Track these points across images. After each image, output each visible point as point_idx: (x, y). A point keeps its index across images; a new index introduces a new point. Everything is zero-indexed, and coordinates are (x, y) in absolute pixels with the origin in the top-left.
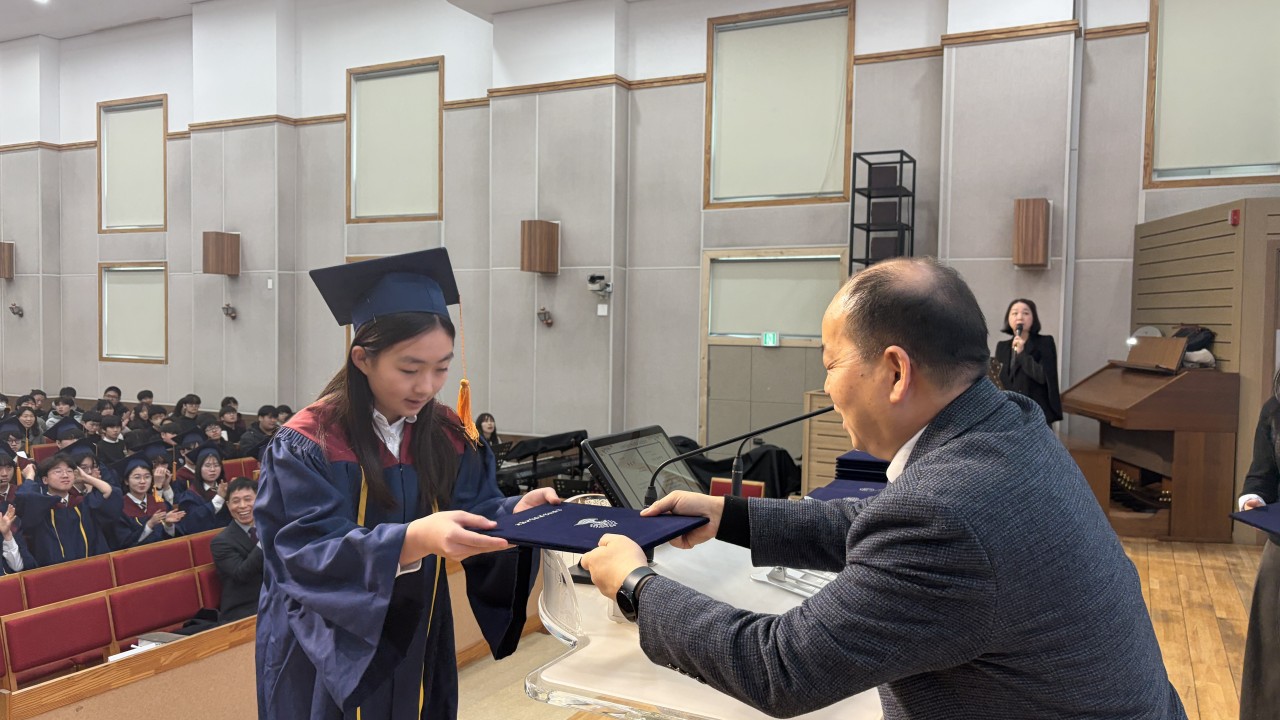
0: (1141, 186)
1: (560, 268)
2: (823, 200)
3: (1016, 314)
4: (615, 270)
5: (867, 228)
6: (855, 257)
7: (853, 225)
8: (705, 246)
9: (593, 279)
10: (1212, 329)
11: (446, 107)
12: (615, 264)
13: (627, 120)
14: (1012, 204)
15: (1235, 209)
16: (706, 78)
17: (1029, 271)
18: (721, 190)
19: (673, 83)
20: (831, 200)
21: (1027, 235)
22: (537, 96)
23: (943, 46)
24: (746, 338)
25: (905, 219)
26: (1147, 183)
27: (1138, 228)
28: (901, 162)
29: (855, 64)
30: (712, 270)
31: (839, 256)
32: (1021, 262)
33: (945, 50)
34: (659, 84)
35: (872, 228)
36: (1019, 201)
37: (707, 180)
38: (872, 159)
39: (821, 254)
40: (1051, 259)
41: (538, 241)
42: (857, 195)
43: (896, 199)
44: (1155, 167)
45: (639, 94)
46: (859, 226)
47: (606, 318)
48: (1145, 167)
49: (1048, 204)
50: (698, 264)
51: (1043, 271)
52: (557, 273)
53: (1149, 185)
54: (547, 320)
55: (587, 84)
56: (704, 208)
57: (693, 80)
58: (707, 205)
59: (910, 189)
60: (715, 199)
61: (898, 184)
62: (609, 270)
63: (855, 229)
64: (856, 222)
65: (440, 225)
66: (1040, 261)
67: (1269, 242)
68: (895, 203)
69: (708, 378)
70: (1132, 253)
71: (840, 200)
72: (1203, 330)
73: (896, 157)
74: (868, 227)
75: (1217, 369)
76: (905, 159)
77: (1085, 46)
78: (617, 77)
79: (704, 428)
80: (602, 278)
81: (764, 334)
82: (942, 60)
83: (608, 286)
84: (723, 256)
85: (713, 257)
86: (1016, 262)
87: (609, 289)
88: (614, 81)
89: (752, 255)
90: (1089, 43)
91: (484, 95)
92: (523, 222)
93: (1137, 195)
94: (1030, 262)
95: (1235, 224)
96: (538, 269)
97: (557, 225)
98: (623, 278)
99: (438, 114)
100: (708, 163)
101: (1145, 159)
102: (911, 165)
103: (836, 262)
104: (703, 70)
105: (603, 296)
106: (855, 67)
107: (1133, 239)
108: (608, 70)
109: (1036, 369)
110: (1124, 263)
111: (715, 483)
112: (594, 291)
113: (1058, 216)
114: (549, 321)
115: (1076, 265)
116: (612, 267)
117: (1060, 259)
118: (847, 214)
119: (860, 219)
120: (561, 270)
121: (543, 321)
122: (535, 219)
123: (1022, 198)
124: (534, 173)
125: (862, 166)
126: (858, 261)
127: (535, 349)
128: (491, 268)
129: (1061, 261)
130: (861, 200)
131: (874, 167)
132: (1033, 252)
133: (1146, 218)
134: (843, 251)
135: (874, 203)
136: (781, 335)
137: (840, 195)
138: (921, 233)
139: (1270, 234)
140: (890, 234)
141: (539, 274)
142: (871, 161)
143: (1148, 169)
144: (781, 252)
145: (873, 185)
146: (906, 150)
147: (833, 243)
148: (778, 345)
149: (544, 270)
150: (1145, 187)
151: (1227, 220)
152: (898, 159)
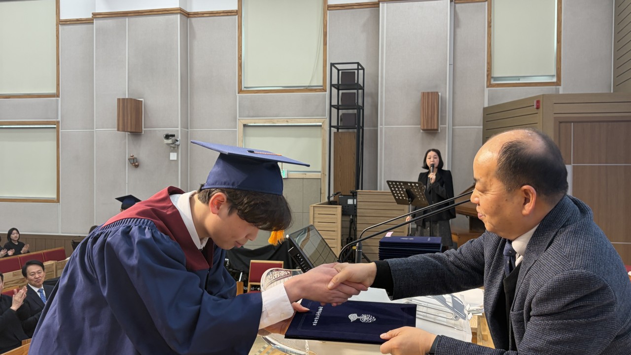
0: (486, 87)
1: (143, 129)
2: (311, 90)
3: (430, 158)
4: (181, 130)
5: (338, 108)
6: (332, 125)
7: (331, 106)
8: (239, 117)
9: (167, 137)
11: (61, 23)
12: (181, 127)
13: (187, 35)
14: (419, 95)
15: (537, 100)
16: (237, 13)
17: (429, 133)
18: (247, 83)
19: (217, 15)
20: (315, 90)
21: (428, 113)
22: (127, 19)
23: (379, 2)
25: (360, 103)
26: (489, 83)
27: (485, 109)
28: (358, 69)
29: (328, 10)
30: (244, 132)
31: (321, 124)
32: (425, 128)
33: (381, 4)
34: (208, 15)
35: (340, 108)
36: (424, 93)
37: (240, 76)
38: (339, 67)
39: (311, 123)
40: (440, 126)
41: (129, 112)
42: (333, 88)
43: (356, 91)
44: (492, 76)
45: (194, 20)
46: (334, 106)
47: (177, 161)
48: (488, 76)
49: (438, 95)
50: (236, 128)
51: (436, 133)
52: (142, 132)
53: (490, 85)
54: (135, 163)
55: (160, 13)
56: (239, 93)
57: (229, 14)
58: (240, 91)
59: (362, 85)
60: (245, 87)
61: (356, 82)
62: (178, 131)
63: (332, 108)
64: (332, 104)
65: (58, 100)
66: (435, 128)
67: (555, 119)
68: (355, 93)
70: (482, 124)
71: (321, 90)
73: (355, 66)
76: (360, 67)
77: (455, 6)
78: (181, 10)
80: (173, 136)
82: (379, 9)
83: (177, 141)
84: (251, 123)
85: (245, 123)
86: (422, 128)
87: (177, 143)
88: (179, 11)
89: (269, 122)
90: (457, 5)
91: (90, 16)
92: (119, 100)
93: (484, 90)
94: (430, 128)
95: (538, 108)
96: (129, 130)
97: (142, 101)
98: (186, 135)
99: (55, 27)
100: (240, 65)
101: (488, 71)
102: (362, 71)
103: (320, 128)
104: (235, 7)
105: (174, 148)
106: (328, 11)
107: (482, 115)
108: (175, 5)
109: (442, 190)
110: (478, 128)
111: (252, 263)
112: (168, 144)
113: (444, 102)
114: (137, 164)
115: (453, 129)
116: (179, 129)
117: (445, 126)
118: (325, 99)
119: (334, 102)
120: (144, 131)
121: (132, 164)
122: (127, 97)
123: (425, 91)
124: (125, 68)
125: (335, 71)
126: (334, 127)
127: (127, 182)
128: (95, 129)
129: (446, 127)
130: (335, 91)
131: (340, 72)
132: (431, 122)
133: (488, 104)
134: (324, 121)
135: (342, 93)
136: (287, 171)
137: (322, 88)
138: (367, 111)
139: (555, 114)
140: (351, 111)
141: (129, 133)
142: (339, 68)
143: (489, 77)
144: (287, 121)
145: (340, 83)
146: (360, 63)
147: (318, 116)
148: (286, 177)
149: (133, 131)
150: (488, 87)
151: (533, 106)
152: (356, 68)
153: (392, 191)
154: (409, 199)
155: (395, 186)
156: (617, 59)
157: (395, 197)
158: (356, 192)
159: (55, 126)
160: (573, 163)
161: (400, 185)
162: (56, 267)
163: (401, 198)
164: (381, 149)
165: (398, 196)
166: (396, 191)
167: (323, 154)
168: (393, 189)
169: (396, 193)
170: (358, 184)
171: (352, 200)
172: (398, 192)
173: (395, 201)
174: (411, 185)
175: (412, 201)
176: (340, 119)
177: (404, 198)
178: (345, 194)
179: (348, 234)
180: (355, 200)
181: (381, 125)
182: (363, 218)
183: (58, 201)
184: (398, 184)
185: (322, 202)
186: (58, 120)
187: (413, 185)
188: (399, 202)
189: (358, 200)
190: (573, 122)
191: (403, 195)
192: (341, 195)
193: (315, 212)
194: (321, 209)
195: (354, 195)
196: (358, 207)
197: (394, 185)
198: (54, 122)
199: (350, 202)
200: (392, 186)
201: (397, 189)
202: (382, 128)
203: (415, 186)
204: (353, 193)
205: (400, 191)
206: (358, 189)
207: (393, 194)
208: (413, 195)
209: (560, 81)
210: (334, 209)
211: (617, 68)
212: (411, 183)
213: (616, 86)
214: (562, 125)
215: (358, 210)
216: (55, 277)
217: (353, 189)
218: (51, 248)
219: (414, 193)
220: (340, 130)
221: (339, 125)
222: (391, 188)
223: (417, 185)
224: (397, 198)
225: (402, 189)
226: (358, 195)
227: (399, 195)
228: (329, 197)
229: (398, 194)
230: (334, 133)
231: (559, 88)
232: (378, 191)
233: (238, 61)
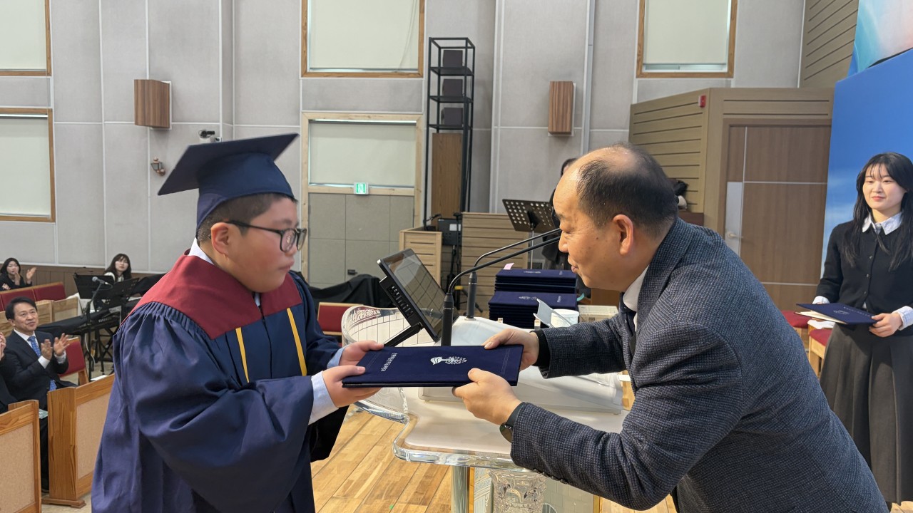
0: (635, 76)
1: (171, 123)
2: (402, 75)
4: (223, 125)
6: (431, 123)
7: (429, 97)
8: (303, 109)
9: (204, 134)
10: (686, 181)
12: (223, 121)
14: (547, 86)
15: (702, 95)
17: (559, 137)
18: (315, 61)
20: (408, 75)
21: (558, 110)
24: (342, 187)
25: (469, 95)
26: (639, 72)
27: (633, 107)
28: (466, 48)
30: (310, 130)
31: (415, 122)
32: (554, 130)
35: (441, 100)
36: (554, 82)
37: (304, 52)
38: (441, 43)
39: (402, 120)
40: (574, 128)
41: (151, 100)
42: (432, 73)
43: (463, 78)
44: (644, 62)
46: (433, 98)
48: (638, 61)
49: (573, 86)
50: (299, 125)
51: (568, 137)
52: (169, 127)
53: (640, 75)
54: (160, 169)
56: (302, 76)
58: (305, 73)
59: (471, 70)
60: (311, 68)
61: (463, 65)
62: (218, 126)
63: (431, 101)
64: (431, 94)
65: (49, 79)
66: (568, 130)
67: (725, 121)
68: (462, 80)
69: (309, 221)
70: (628, 126)
71: (415, 76)
72: (679, 182)
73: (463, 43)
74: (439, 99)
75: (688, 210)
76: (469, 45)
79: (306, 263)
80: (212, 133)
81: (356, 184)
84: (319, 118)
85: (311, 118)
86: (550, 130)
89: (344, 117)
92: (136, 81)
93: (632, 82)
94: (560, 130)
95: (703, 106)
96: (151, 124)
97: (169, 84)
98: (231, 133)
100: (305, 37)
101: (638, 55)
102: (472, 50)
103: (413, 127)
107: (629, 115)
110: (623, 132)
111: (321, 306)
113: (580, 95)
114: (162, 171)
115: (590, 132)
116: (220, 124)
117: (580, 128)
118: (421, 87)
119: (434, 92)
120: (173, 125)
121: (156, 170)
122: (148, 78)
123: (555, 80)
124: (145, 37)
125: (435, 49)
126: (432, 126)
127: (149, 195)
128: (103, 122)
129: (581, 130)
130: (434, 76)
131: (442, 50)
132: (563, 121)
133: (638, 100)
134: (420, 118)
135: (445, 80)
136: (369, 185)
137: (417, 72)
138: (478, 105)
139: (725, 114)
140: (455, 105)
141: (151, 128)
142: (441, 46)
143: (640, 64)
144: (369, 117)
145: (442, 65)
146: (470, 39)
147: (410, 111)
148: (367, 193)
149: (157, 125)
150: (637, 77)
151: (697, 103)
152: (464, 45)
153: (509, 213)
154: (531, 223)
155: (514, 207)
156: (807, 43)
157: (512, 221)
158: (461, 215)
159: (47, 116)
160: (745, 180)
161: (520, 205)
162: (53, 309)
163: (520, 222)
164: (495, 158)
165: (516, 220)
166: (514, 213)
167: (418, 163)
168: (510, 210)
169: (515, 216)
170: (464, 204)
171: (456, 225)
172: (517, 215)
173: (513, 227)
174: (535, 206)
175: (535, 227)
176: (443, 115)
177: (525, 223)
178: (447, 217)
179: (450, 270)
180: (460, 226)
181: (496, 125)
182: (468, 248)
183: (53, 219)
184: (517, 203)
185: (415, 228)
186: (50, 108)
187: (537, 205)
188: (518, 227)
189: (463, 226)
190: (749, 126)
191: (524, 219)
192: (441, 218)
193: (407, 240)
194: (413, 236)
195: (458, 219)
196: (463, 235)
197: (511, 206)
198: (45, 110)
199: (453, 227)
200: (509, 207)
201: (515, 211)
202: (497, 129)
203: (540, 206)
204: (457, 216)
205: (519, 213)
206: (464, 210)
207: (511, 217)
208: (536, 218)
209: (733, 72)
210: (433, 237)
211: (806, 55)
212: (534, 203)
213: (804, 79)
214: (734, 128)
215: (463, 238)
216: (51, 321)
217: (457, 211)
218: (46, 283)
219: (537, 216)
220: (441, 131)
221: (440, 123)
222: (507, 209)
223: (542, 205)
224: (515, 222)
225: (523, 210)
226: (464, 219)
227: (519, 219)
228: (425, 221)
229: (516, 217)
230: (433, 134)
231: (730, 81)
232: (490, 213)
233: (302, 32)
